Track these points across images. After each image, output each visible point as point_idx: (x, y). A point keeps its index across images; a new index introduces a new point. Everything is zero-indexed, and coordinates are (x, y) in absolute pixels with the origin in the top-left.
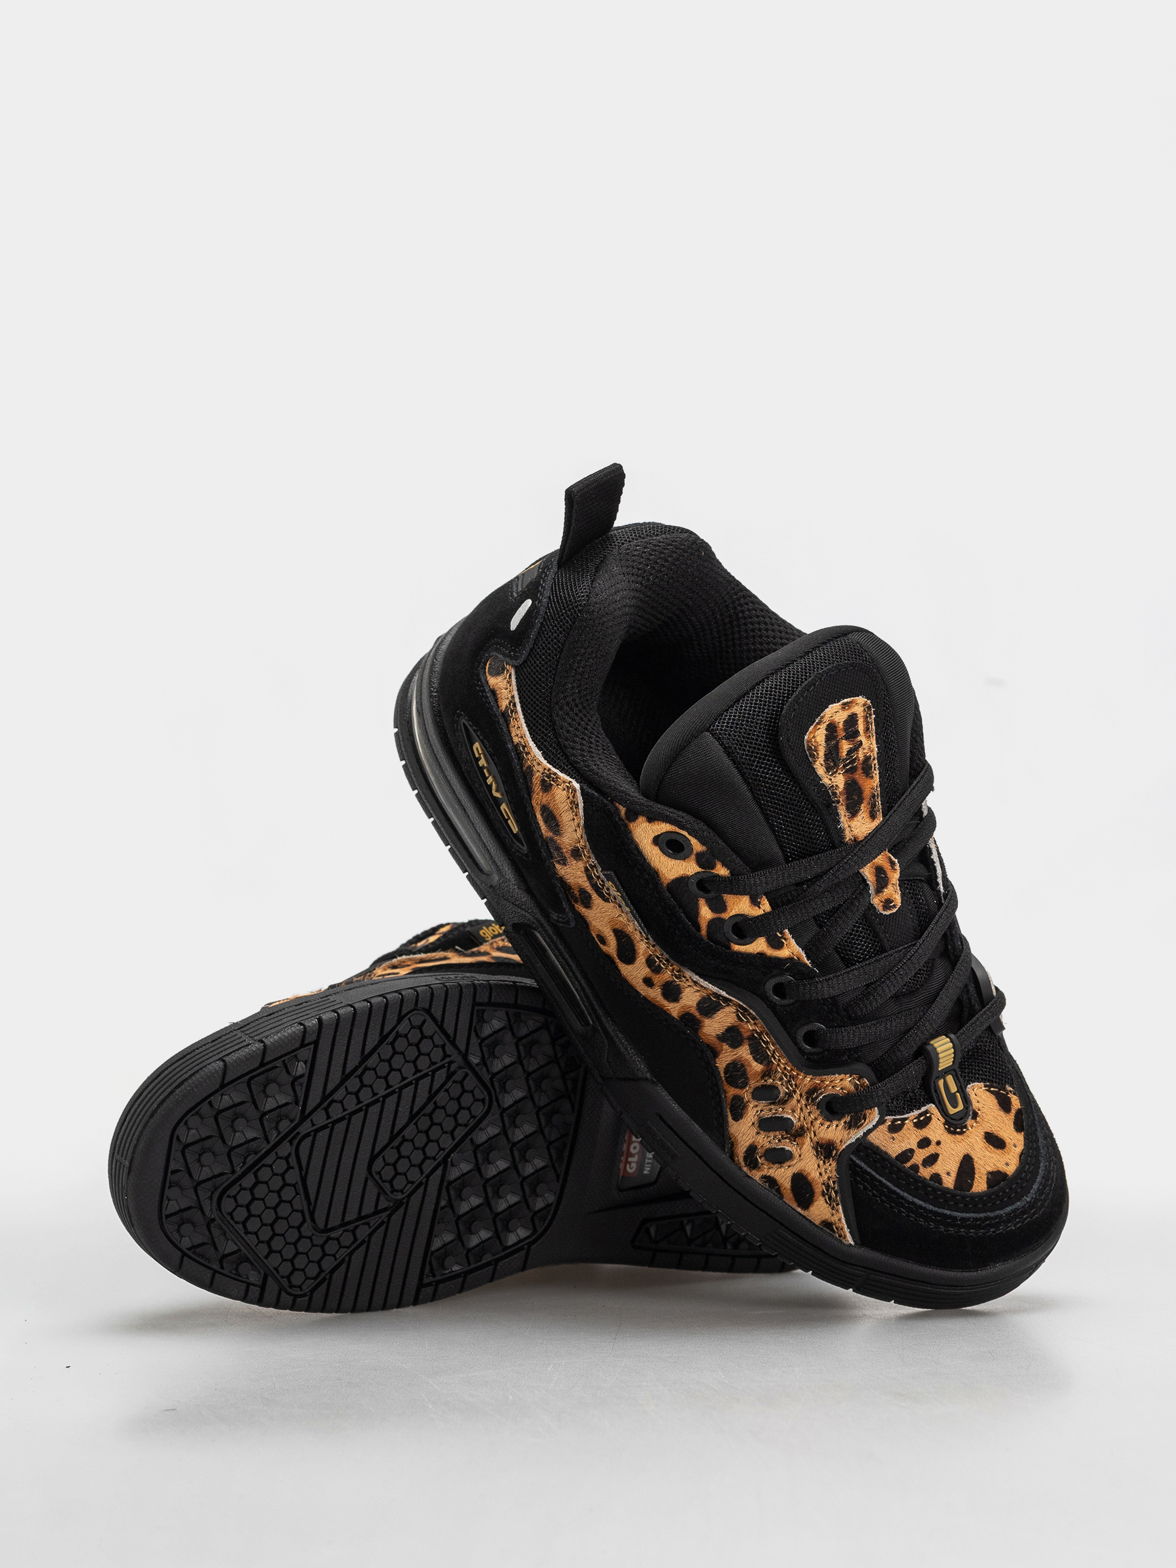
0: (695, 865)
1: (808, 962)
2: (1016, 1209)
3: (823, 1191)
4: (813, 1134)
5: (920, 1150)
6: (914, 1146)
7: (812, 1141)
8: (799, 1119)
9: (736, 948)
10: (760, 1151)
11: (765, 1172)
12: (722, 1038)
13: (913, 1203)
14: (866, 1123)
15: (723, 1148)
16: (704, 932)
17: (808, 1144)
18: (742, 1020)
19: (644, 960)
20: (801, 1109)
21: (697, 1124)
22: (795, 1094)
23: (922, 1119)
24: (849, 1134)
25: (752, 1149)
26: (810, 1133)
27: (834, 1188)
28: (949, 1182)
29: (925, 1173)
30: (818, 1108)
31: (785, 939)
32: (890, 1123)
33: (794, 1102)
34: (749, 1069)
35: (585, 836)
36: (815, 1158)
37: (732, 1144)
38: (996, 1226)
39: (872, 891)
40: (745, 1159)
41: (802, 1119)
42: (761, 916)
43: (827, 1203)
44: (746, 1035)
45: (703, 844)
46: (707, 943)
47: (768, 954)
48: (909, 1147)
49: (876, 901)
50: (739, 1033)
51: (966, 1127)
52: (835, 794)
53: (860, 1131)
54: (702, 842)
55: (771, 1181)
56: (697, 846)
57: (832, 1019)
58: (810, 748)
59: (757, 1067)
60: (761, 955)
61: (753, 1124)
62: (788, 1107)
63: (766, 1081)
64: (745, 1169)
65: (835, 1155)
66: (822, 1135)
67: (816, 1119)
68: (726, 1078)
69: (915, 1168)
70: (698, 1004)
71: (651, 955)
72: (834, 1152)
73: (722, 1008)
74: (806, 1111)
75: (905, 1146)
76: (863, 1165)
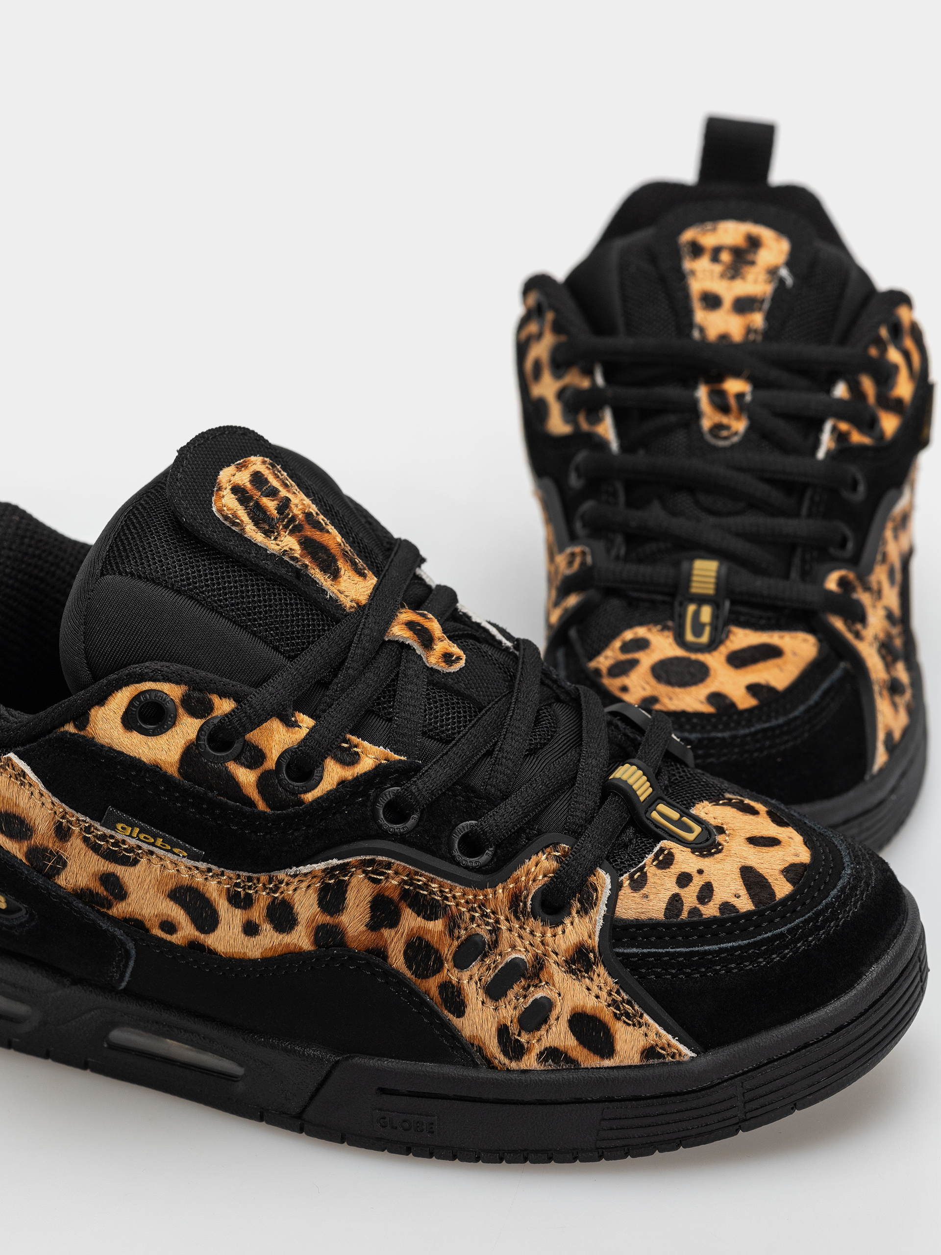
0: (189, 719)
1: (402, 758)
2: (843, 890)
3: (615, 1014)
4: (554, 956)
5: (686, 889)
6: (676, 890)
7: (558, 965)
8: (527, 951)
9: (309, 797)
10: (514, 1029)
11: (537, 1049)
12: (374, 925)
13: (722, 950)
14: (600, 892)
15: (475, 1065)
16: (261, 806)
17: (557, 972)
18: (378, 882)
19: (226, 903)
20: (520, 937)
21: (427, 1062)
22: (499, 924)
23: (661, 858)
24: (591, 919)
25: (503, 1032)
26: (549, 956)
27: (623, 1001)
28: (745, 904)
29: (710, 910)
30: (535, 919)
31: (356, 746)
32: (628, 882)
33: (505, 934)
34: (428, 937)
35: (55, 800)
36: (577, 983)
37: (480, 1049)
38: (834, 917)
39: (419, 650)
40: (505, 1053)
41: (529, 947)
42: (308, 734)
43: (629, 1025)
44: (395, 896)
45: (177, 683)
46: (273, 814)
47: (350, 778)
48: (669, 894)
49: (433, 660)
50: (390, 901)
51: (720, 844)
52: (294, 559)
53: (601, 906)
54: (177, 680)
55: (552, 1054)
56: (173, 691)
57: (477, 807)
58: (226, 518)
59: (437, 926)
60: (342, 783)
61: (483, 1003)
62: (504, 946)
63: (459, 938)
64: (514, 1065)
65: (595, 957)
66: (563, 946)
67: (544, 935)
68: (415, 973)
69: (694, 911)
70: (320, 904)
71: (228, 889)
72: (591, 955)
73: (347, 885)
74: (526, 934)
75: (666, 896)
76: (635, 950)
